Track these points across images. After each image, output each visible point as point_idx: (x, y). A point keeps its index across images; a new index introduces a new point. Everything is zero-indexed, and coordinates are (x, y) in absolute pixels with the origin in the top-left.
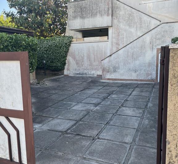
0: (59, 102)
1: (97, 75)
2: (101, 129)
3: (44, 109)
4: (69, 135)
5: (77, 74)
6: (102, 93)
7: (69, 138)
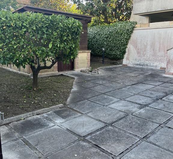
0: (99, 95)
1: (161, 68)
2: (131, 145)
3: (80, 101)
4: (85, 144)
5: (137, 65)
6: (157, 91)
7: (82, 149)
